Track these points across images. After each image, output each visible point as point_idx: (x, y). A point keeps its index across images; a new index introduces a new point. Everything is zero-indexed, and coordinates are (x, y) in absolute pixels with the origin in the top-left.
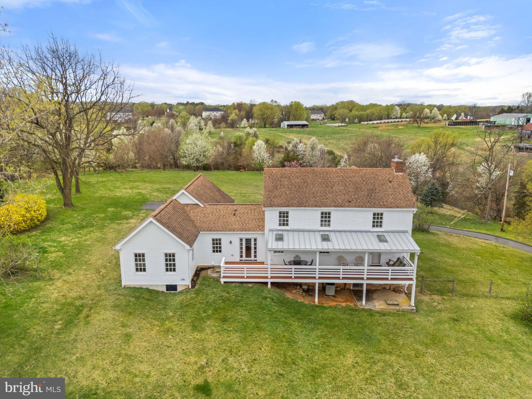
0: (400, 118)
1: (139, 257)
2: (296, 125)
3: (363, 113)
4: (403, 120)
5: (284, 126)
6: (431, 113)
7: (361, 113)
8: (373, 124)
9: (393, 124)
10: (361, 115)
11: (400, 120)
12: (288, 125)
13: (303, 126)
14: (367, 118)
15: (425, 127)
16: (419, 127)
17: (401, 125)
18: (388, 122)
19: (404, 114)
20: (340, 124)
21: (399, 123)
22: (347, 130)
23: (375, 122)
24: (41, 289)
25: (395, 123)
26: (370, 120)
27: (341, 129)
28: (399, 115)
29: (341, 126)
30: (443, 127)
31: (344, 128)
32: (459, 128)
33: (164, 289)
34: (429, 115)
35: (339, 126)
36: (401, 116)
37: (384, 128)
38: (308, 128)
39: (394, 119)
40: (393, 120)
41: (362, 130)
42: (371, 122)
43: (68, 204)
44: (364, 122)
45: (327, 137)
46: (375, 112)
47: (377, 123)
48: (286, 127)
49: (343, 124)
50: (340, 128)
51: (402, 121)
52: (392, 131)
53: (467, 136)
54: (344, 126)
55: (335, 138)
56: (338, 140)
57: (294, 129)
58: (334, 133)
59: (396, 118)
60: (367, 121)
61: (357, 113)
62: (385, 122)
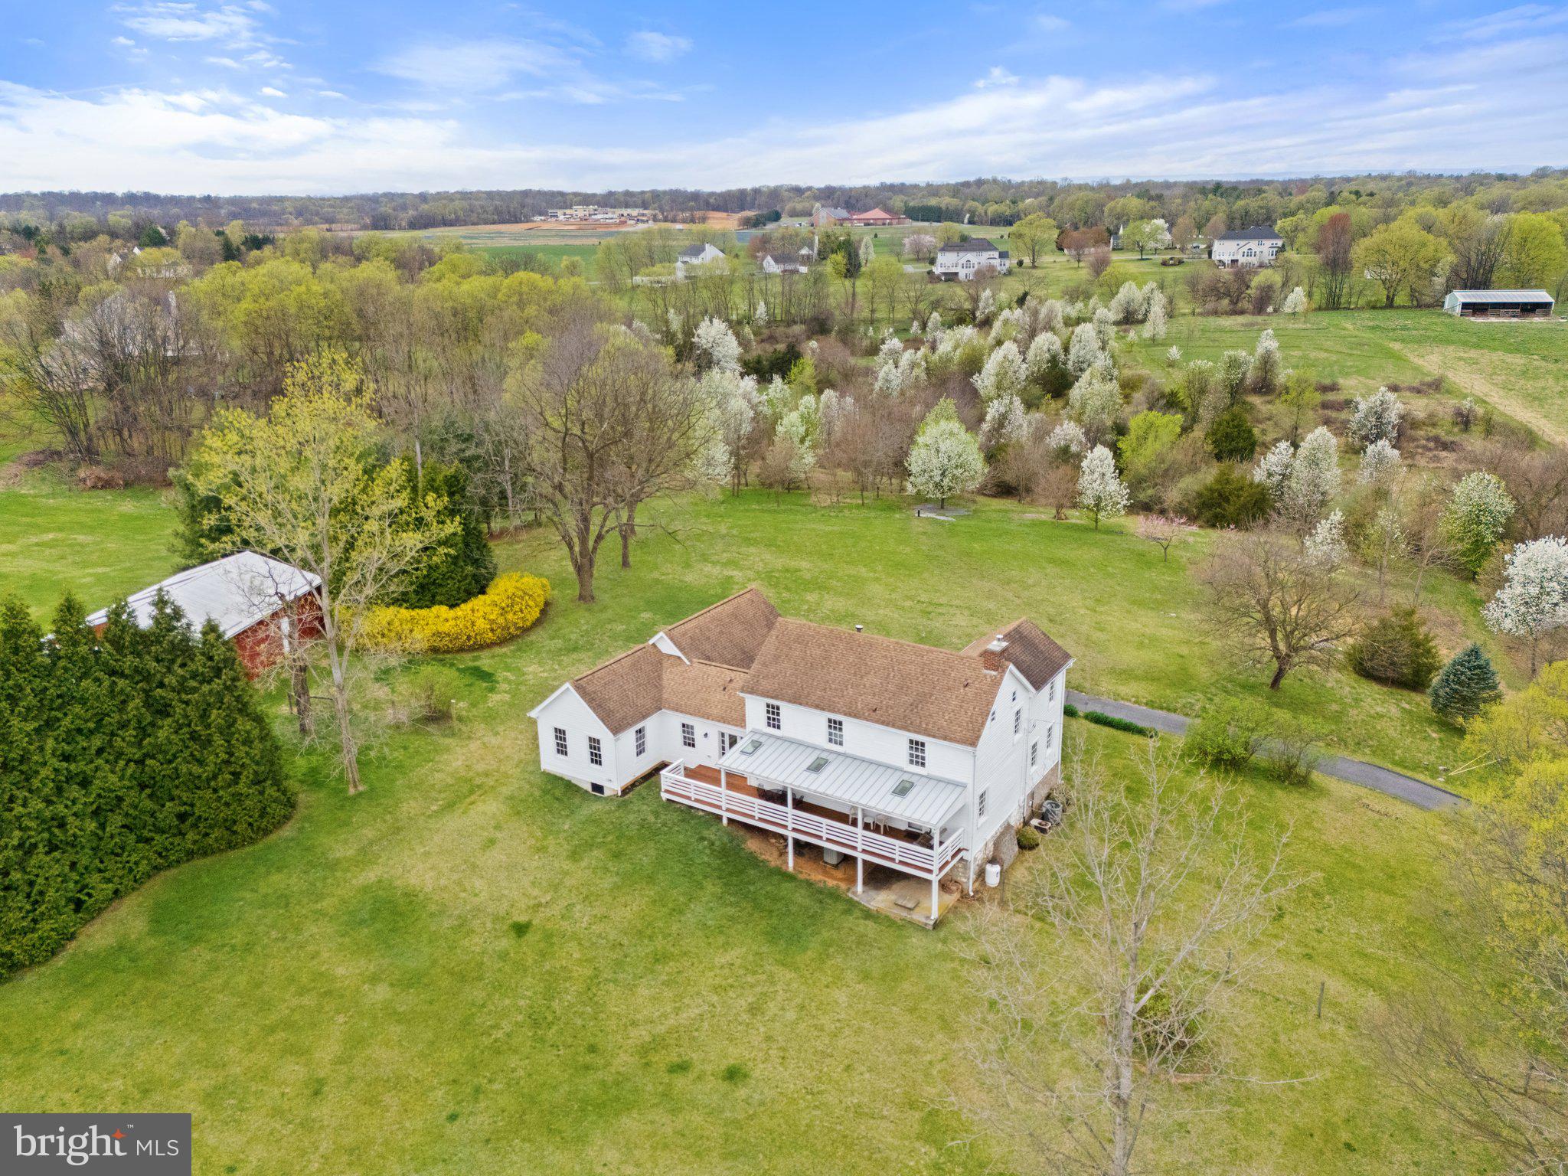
1: (560, 734)
2: (1498, 305)
12: (1466, 306)
13: (1529, 309)
24: (447, 750)
33: (589, 788)
38: (1546, 314)
43: (586, 597)
48: (1458, 309)
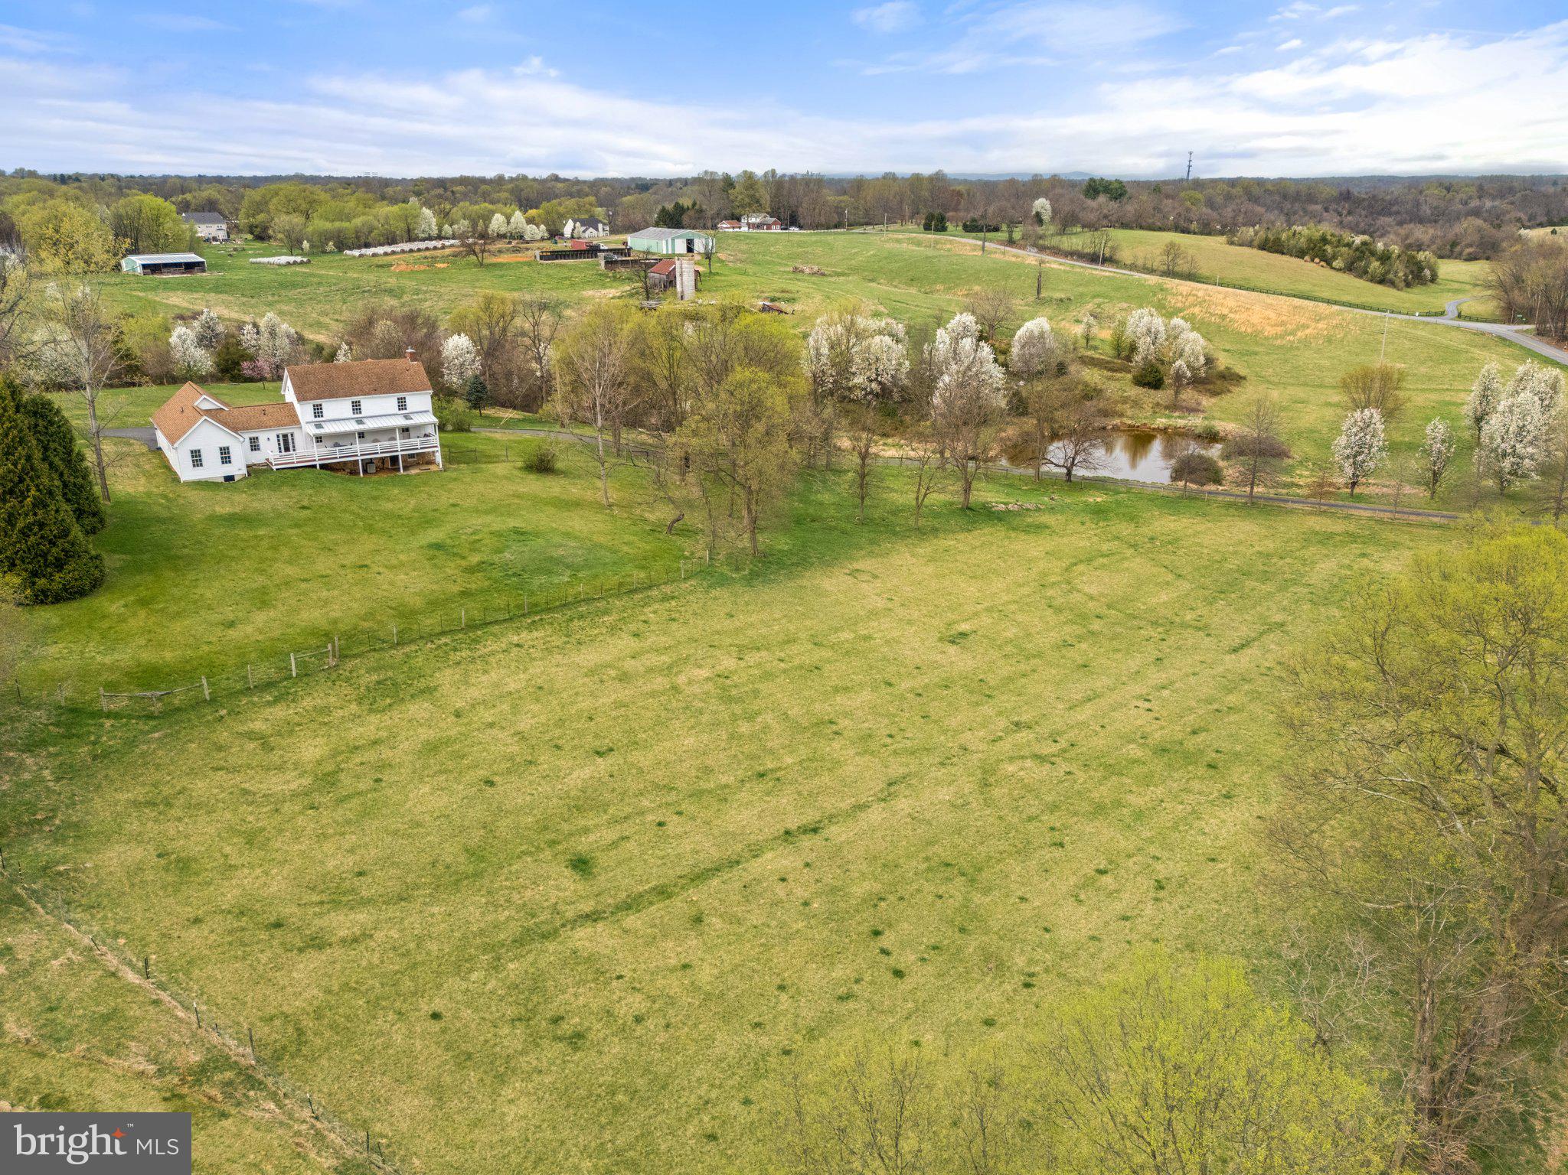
0: (440, 237)
2: (167, 265)
3: (345, 225)
4: (447, 243)
5: (134, 269)
6: (508, 223)
7: (337, 224)
8: (374, 255)
9: (422, 254)
10: (340, 231)
11: (439, 244)
12: (144, 266)
13: (189, 267)
14: (358, 238)
15: (494, 265)
16: (481, 265)
17: (444, 259)
18: (411, 251)
19: (446, 226)
20: (291, 259)
21: (439, 253)
22: (313, 275)
23: (380, 250)
25: (428, 253)
26: (367, 245)
27: (296, 274)
28: (435, 232)
29: (295, 263)
30: (529, 264)
31: (304, 270)
32: (562, 266)
33: (224, 479)
34: (503, 230)
35: (288, 263)
36: (440, 230)
37: (403, 267)
38: (203, 271)
39: (424, 240)
40: (422, 245)
41: (350, 274)
42: (369, 251)
44: (350, 249)
45: (270, 298)
46: (376, 223)
47: (386, 254)
48: (139, 270)
49: (299, 259)
50: (293, 268)
51: (443, 247)
52: (423, 276)
53: (572, 285)
54: (302, 263)
55: (290, 300)
56: (300, 303)
57: (167, 277)
58: (283, 285)
59: (430, 238)
60: (359, 247)
61: (328, 225)
62: (403, 251)
